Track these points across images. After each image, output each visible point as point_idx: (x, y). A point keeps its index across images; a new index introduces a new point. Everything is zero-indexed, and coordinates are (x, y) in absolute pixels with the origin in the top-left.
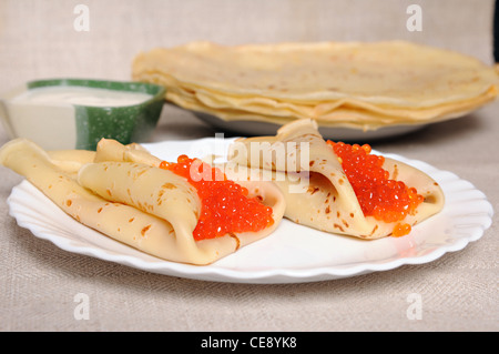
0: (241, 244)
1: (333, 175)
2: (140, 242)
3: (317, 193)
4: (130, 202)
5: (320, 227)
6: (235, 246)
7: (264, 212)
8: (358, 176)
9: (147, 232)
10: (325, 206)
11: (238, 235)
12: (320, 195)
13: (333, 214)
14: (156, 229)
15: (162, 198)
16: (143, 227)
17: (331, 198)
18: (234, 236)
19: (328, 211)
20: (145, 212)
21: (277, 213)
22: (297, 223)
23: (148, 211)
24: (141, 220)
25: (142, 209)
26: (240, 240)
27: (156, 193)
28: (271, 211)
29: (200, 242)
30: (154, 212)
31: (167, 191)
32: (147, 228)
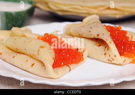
0: (71, 69)
1: (107, 40)
2: (31, 70)
3: (100, 47)
4: (25, 53)
5: (102, 60)
6: (69, 70)
7: (80, 55)
8: (117, 40)
9: (33, 66)
10: (104, 52)
11: (70, 65)
12: (102, 48)
13: (107, 55)
14: (37, 65)
15: (39, 52)
16: (32, 64)
17: (106, 49)
18: (68, 66)
19: (105, 54)
20: (32, 57)
21: (85, 55)
22: (93, 58)
23: (33, 57)
24: (31, 61)
25: (31, 56)
26: (71, 67)
27: (37, 50)
28: (82, 55)
29: (55, 69)
30: (36, 58)
31: (41, 49)
32: (34, 64)
